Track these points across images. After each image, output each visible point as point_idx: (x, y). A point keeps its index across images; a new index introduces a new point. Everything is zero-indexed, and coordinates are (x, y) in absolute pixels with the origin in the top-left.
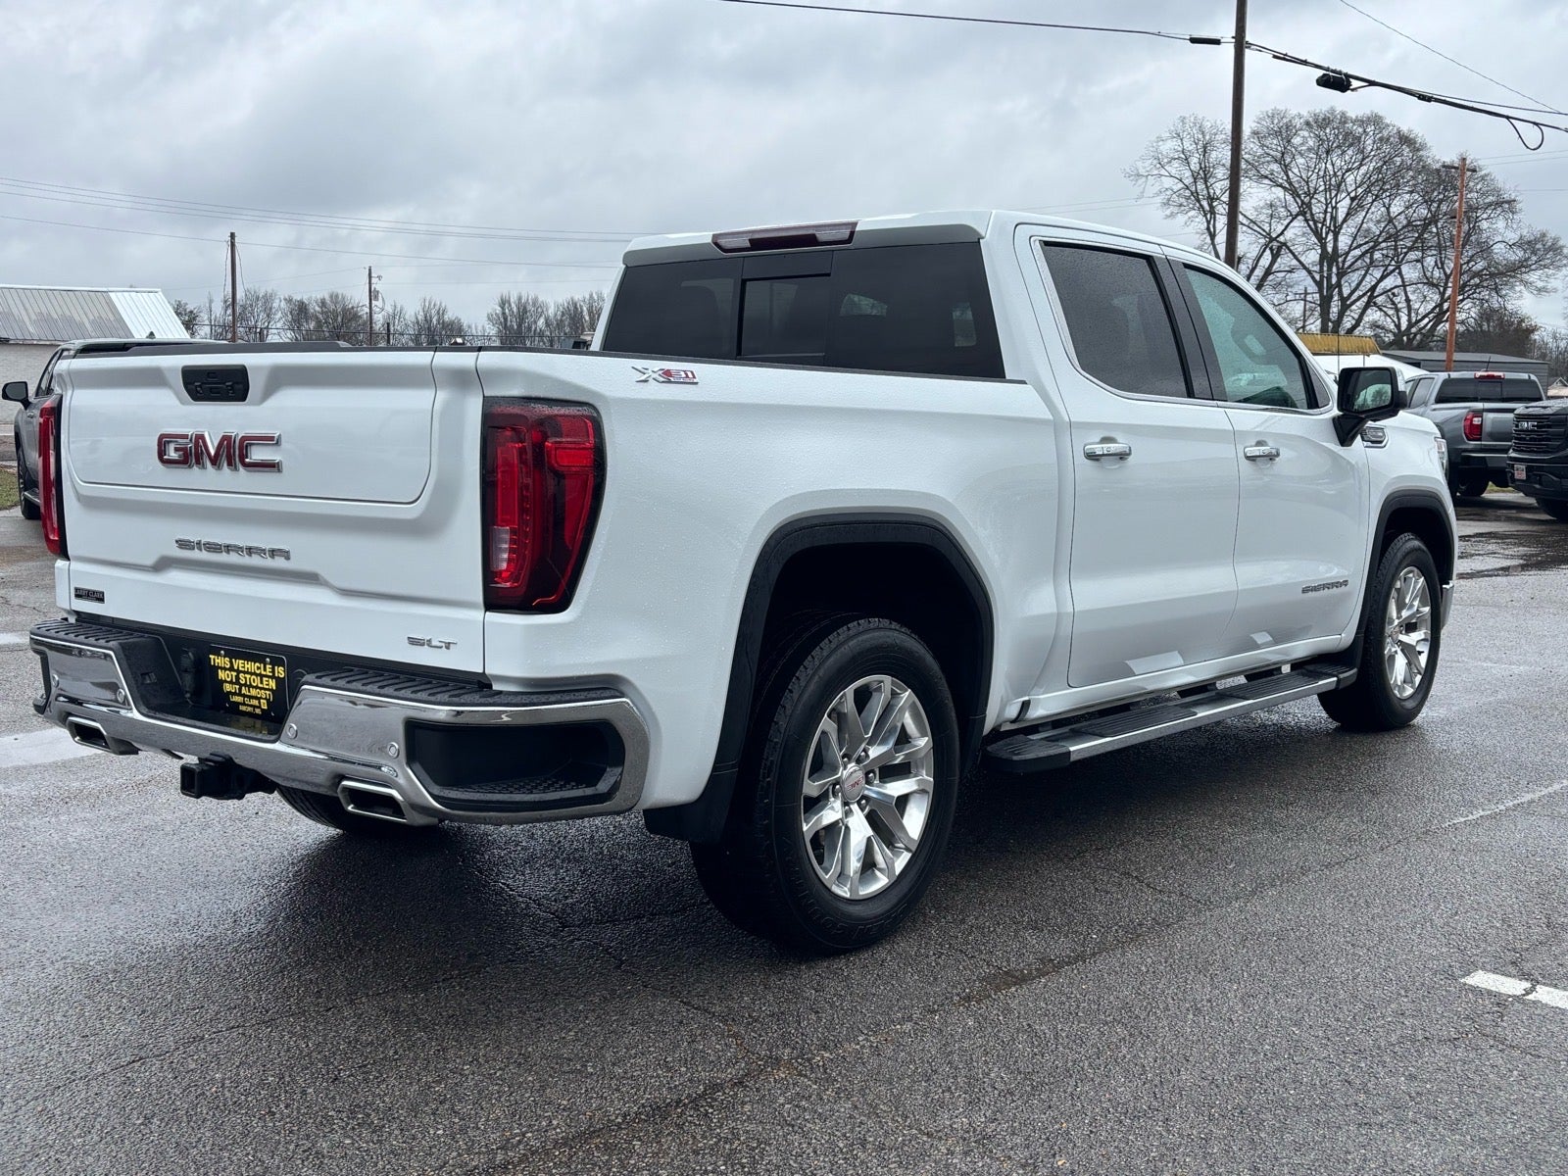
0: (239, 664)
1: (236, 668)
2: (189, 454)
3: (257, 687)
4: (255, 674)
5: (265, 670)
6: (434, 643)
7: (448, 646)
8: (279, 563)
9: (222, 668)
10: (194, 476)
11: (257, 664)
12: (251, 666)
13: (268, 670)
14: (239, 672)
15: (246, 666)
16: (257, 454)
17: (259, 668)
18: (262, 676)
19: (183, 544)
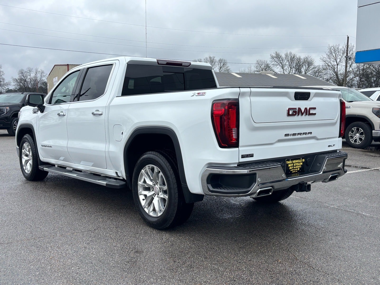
0: (294, 161)
1: (293, 163)
2: (296, 112)
3: (298, 166)
4: (298, 163)
5: (300, 161)
6: (332, 146)
7: (334, 145)
8: (309, 135)
9: (289, 164)
10: (296, 118)
11: (299, 160)
12: (297, 161)
13: (301, 161)
14: (294, 163)
15: (296, 161)
16: (312, 112)
17: (299, 161)
18: (299, 163)
19: (286, 135)
